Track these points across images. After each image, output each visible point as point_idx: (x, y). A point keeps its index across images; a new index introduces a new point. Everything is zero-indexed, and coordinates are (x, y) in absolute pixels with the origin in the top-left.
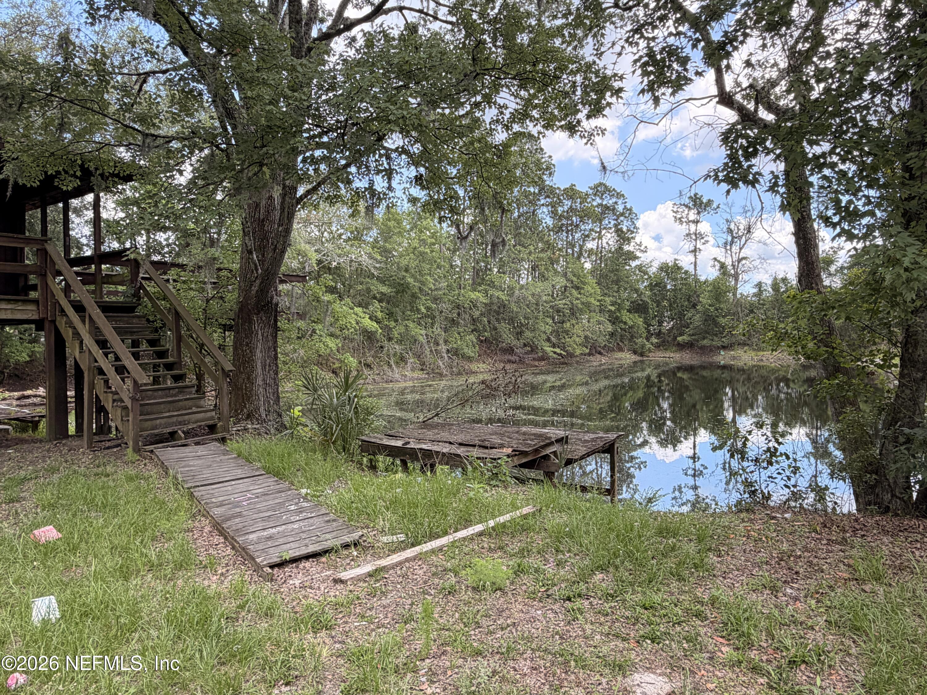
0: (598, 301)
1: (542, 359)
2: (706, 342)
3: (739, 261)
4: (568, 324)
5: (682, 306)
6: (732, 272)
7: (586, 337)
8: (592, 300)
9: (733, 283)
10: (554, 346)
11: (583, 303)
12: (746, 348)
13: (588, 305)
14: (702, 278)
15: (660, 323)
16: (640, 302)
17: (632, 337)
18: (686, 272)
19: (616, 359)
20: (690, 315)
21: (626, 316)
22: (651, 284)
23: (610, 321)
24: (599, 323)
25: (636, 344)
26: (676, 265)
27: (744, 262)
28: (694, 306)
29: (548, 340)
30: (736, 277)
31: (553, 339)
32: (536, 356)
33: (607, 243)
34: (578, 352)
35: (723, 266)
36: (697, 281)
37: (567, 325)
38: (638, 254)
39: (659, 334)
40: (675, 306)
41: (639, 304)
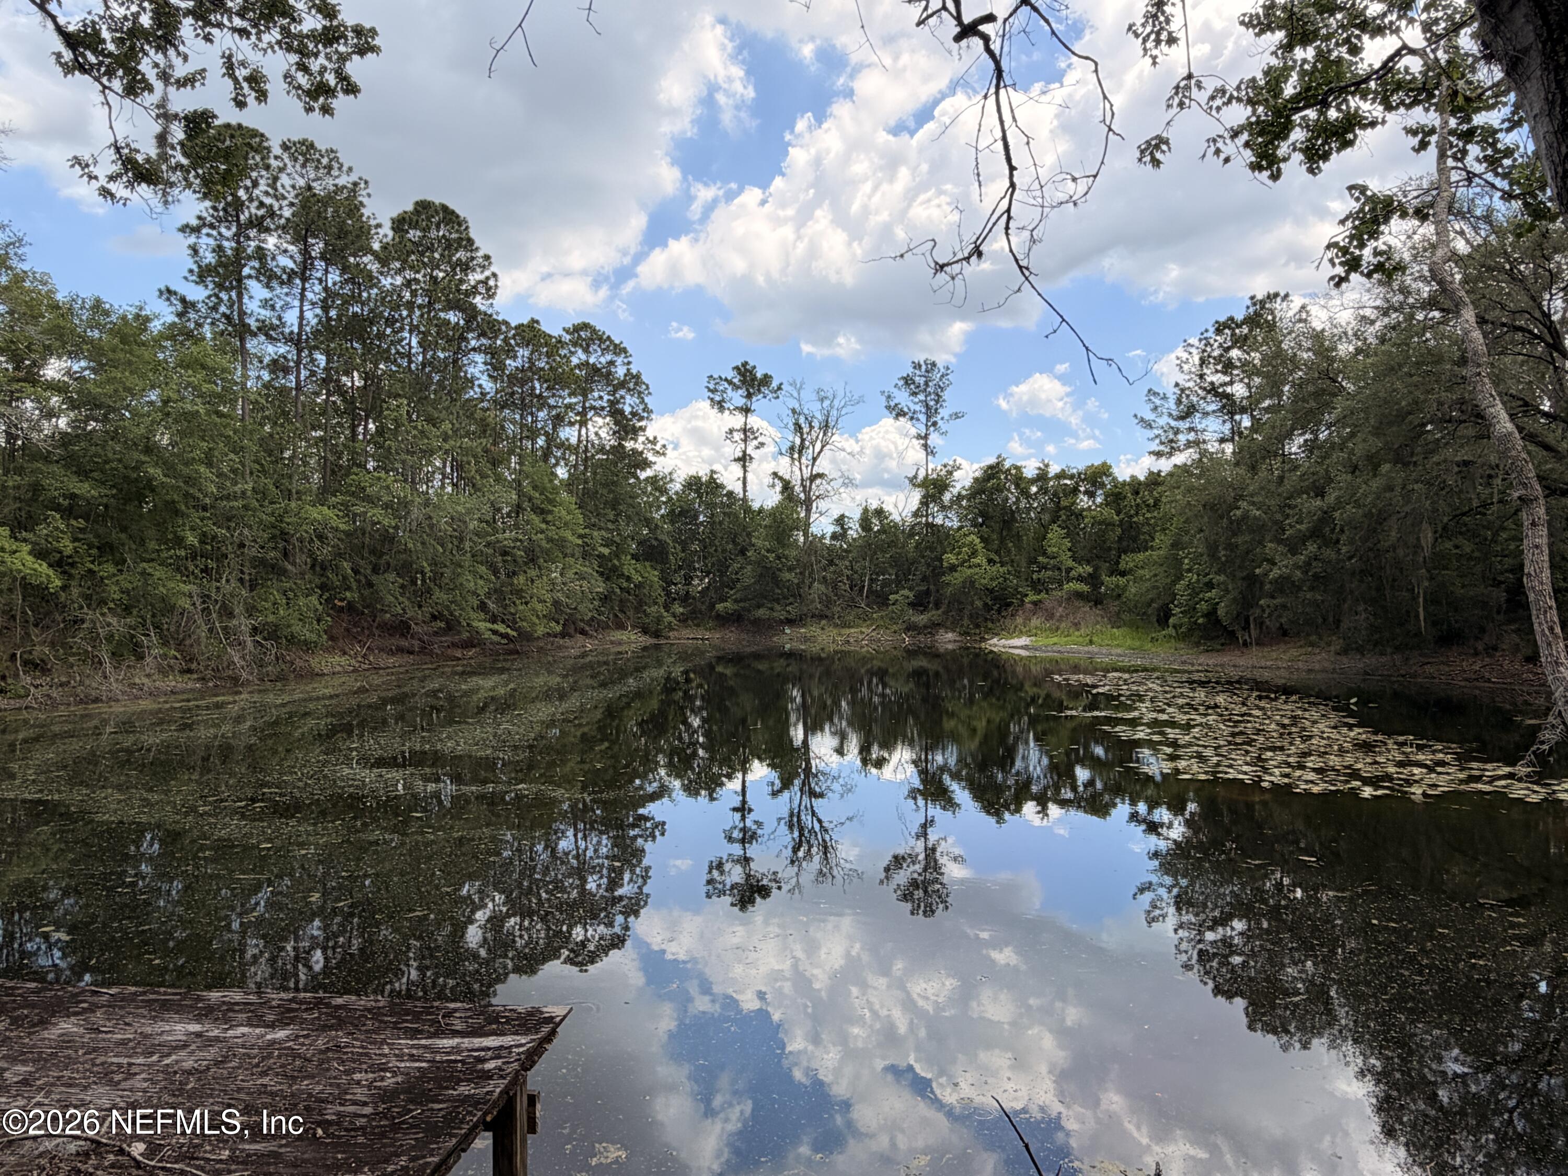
0: (581, 536)
1: (468, 644)
2: (761, 613)
3: (813, 478)
4: (522, 579)
5: (724, 551)
6: (802, 496)
7: (556, 603)
8: (568, 535)
9: (803, 515)
10: (494, 620)
11: (550, 540)
12: (824, 622)
13: (561, 544)
14: (756, 506)
15: (688, 580)
16: (655, 543)
17: (641, 603)
18: (730, 494)
19: (612, 643)
20: (736, 566)
21: (630, 567)
22: (672, 512)
23: (601, 574)
24: (581, 577)
25: (647, 615)
26: (712, 480)
27: (818, 481)
28: (743, 552)
29: (483, 607)
30: (808, 503)
31: (491, 605)
32: (456, 639)
33: (597, 434)
34: (540, 630)
35: (787, 487)
36: (748, 509)
37: (520, 580)
38: (651, 457)
39: (686, 598)
40: (712, 550)
41: (652, 546)
